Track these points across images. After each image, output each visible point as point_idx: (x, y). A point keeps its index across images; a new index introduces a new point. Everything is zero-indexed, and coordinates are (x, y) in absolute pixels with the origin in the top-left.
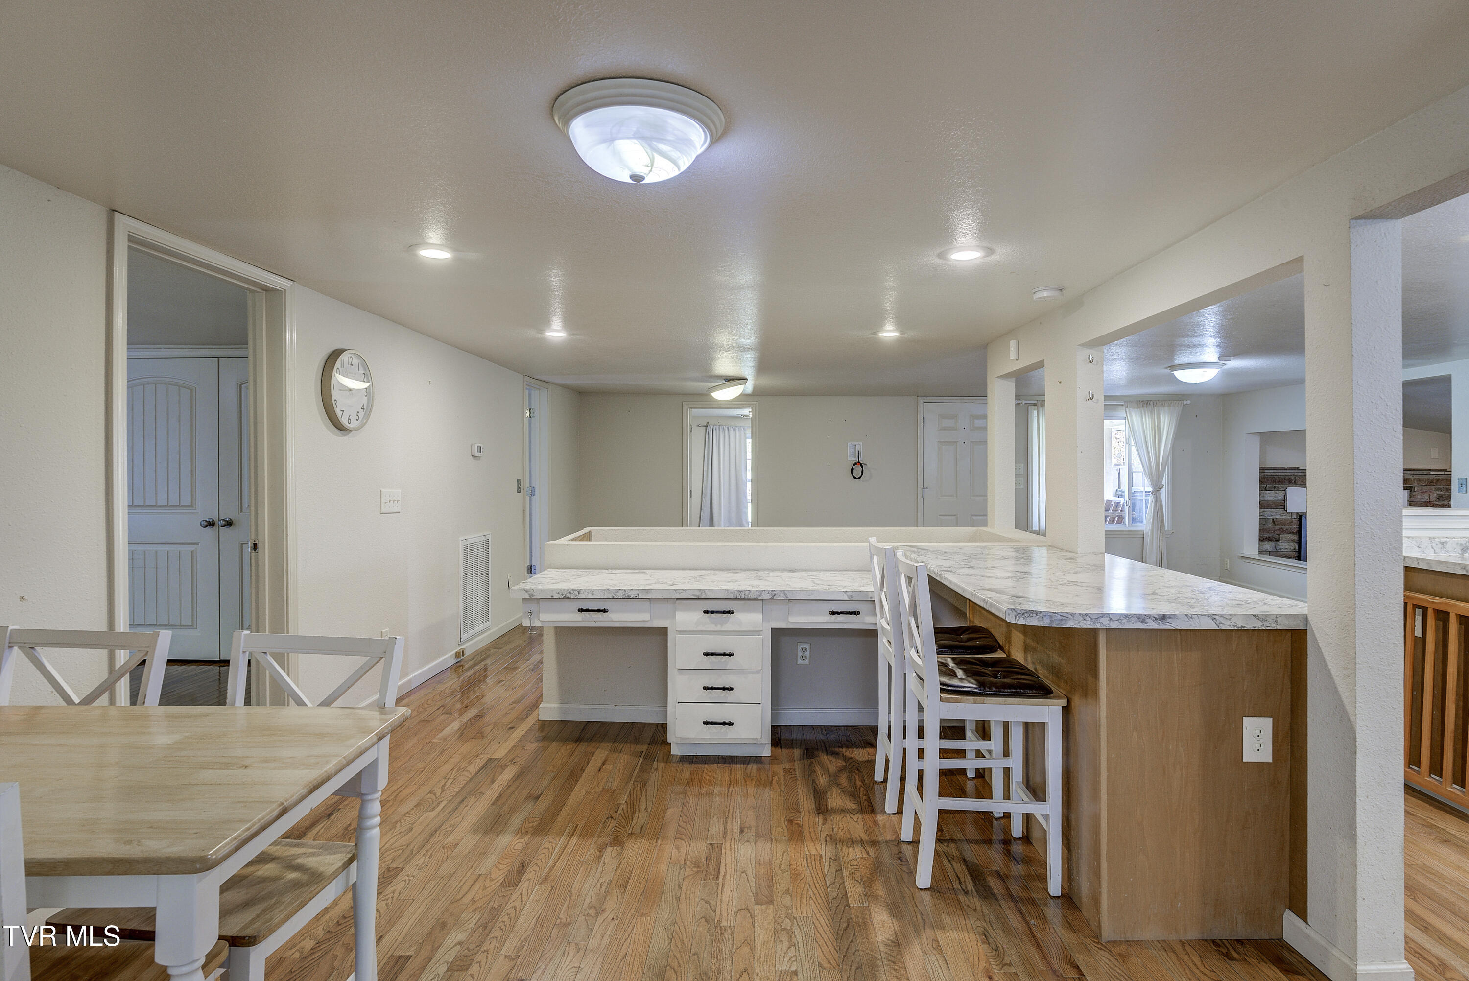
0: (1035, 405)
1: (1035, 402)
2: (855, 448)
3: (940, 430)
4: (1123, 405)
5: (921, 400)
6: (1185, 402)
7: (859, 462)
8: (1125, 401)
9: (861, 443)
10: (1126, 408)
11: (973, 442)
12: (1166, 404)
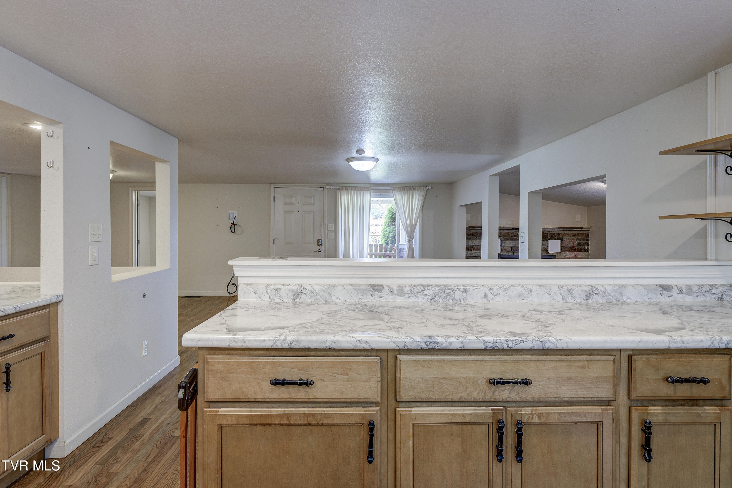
0: (339, 189)
1: (339, 187)
2: (234, 214)
3: (284, 204)
4: (391, 189)
5: (272, 186)
6: (428, 188)
7: (233, 223)
8: (392, 187)
9: (236, 212)
10: (393, 191)
11: (304, 211)
12: (417, 189)
